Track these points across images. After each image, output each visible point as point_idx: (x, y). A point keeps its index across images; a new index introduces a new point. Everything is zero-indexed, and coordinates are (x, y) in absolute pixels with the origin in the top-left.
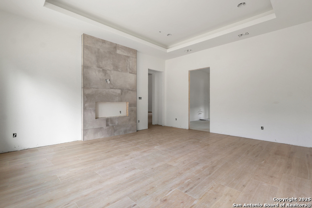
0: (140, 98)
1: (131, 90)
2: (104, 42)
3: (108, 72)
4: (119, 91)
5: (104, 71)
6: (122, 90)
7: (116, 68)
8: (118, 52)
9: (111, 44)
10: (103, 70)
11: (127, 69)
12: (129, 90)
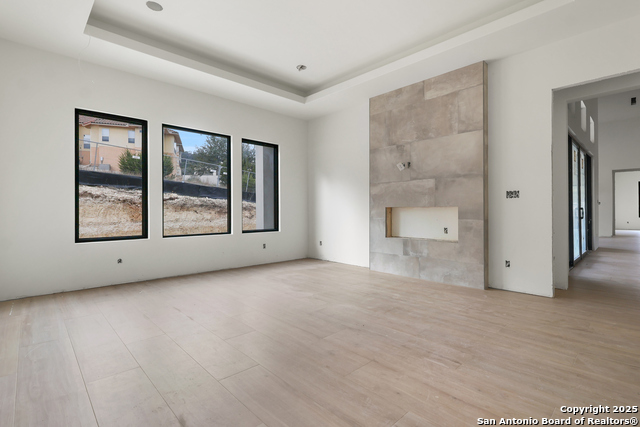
0: (512, 194)
1: (465, 176)
2: (399, 92)
3: (407, 147)
4: (431, 183)
5: (400, 148)
6: (438, 179)
7: (423, 133)
8: (429, 95)
9: (413, 86)
10: (398, 147)
11: (451, 127)
12: (459, 176)
